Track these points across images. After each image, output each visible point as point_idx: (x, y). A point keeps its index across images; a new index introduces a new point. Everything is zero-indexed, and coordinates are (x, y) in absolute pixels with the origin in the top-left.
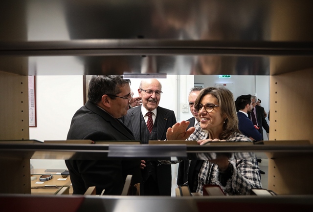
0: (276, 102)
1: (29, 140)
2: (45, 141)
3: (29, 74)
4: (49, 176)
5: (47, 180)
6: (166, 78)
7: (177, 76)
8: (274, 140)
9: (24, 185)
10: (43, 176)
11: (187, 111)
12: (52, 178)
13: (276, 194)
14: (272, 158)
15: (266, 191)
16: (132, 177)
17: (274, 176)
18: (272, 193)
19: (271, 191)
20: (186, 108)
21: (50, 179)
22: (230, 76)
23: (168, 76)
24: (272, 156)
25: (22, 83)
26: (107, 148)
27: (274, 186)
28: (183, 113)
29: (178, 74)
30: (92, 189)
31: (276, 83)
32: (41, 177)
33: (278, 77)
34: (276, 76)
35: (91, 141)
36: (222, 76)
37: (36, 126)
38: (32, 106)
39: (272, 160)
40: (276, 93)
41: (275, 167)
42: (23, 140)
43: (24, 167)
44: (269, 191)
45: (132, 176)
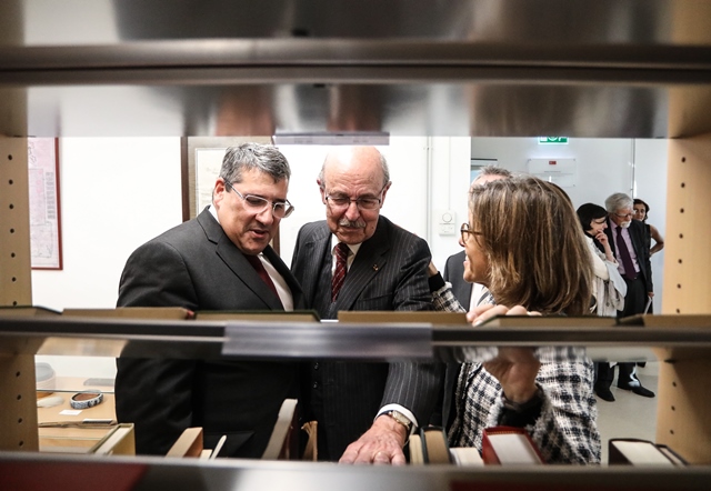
0: (682, 211)
1: (31, 307)
2: (67, 312)
3: (29, 134)
4: (93, 396)
5: (89, 406)
6: (387, 144)
7: (425, 138)
8: (674, 312)
9: (20, 421)
10: (78, 396)
11: (452, 232)
12: (101, 400)
13: (685, 463)
14: (668, 361)
15: (649, 446)
16: (297, 406)
17: (673, 408)
18: (665, 450)
19: (664, 447)
20: (447, 223)
21: (96, 404)
22: (568, 139)
23: (392, 138)
24: (667, 355)
25: (10, 158)
26: (220, 331)
27: (672, 432)
28: (441, 235)
29: (429, 133)
30: (191, 434)
31: (684, 160)
32: (73, 398)
33: (689, 142)
34: (684, 141)
35: (185, 311)
36: (545, 139)
37: (61, 268)
38: (50, 217)
39: (669, 366)
40: (683, 185)
41: (674, 384)
42: (15, 306)
43: (18, 374)
44: (659, 447)
45: (295, 402)
